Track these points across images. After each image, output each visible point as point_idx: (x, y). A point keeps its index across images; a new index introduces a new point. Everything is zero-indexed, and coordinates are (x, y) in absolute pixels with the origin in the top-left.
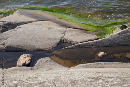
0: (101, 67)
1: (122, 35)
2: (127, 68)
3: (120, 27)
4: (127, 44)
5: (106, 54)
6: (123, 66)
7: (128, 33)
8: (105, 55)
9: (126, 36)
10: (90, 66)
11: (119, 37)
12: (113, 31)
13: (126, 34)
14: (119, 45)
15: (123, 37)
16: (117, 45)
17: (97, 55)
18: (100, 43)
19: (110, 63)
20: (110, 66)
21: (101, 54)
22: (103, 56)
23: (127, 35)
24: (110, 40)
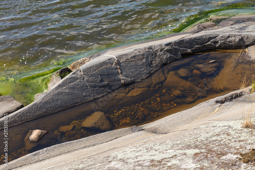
0: (41, 159)
1: (65, 88)
2: (89, 146)
3: (59, 74)
4: (78, 102)
5: (45, 132)
6: (82, 146)
7: (74, 81)
8: (43, 134)
9: (74, 88)
10: (19, 165)
11: (61, 92)
12: (46, 84)
13: (72, 84)
14: (64, 109)
15: (67, 91)
16: (61, 109)
18: (28, 114)
19: (55, 147)
20: (58, 153)
21: (35, 134)
22: (40, 137)
23: (74, 85)
24: (46, 103)
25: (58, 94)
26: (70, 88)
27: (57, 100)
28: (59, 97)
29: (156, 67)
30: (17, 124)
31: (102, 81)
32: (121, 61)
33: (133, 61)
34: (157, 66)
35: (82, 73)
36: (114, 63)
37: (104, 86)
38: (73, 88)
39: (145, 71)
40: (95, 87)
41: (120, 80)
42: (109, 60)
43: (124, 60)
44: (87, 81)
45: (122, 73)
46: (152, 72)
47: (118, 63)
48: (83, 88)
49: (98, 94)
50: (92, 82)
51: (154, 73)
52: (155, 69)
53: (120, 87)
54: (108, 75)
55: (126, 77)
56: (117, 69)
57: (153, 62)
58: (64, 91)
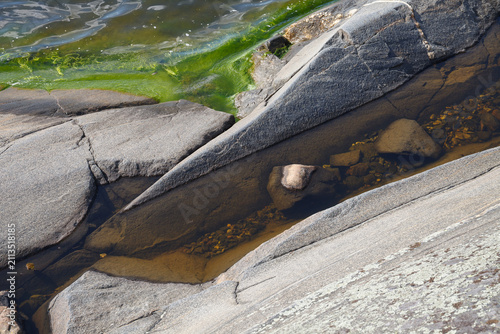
0: (350, 224)
1: (323, 73)
2: (441, 190)
3: (267, 49)
4: (355, 103)
5: (311, 167)
7: (339, 57)
8: (310, 172)
9: (341, 73)
11: (319, 84)
13: (336, 64)
14: (329, 118)
15: (329, 79)
16: (323, 119)
17: (280, 185)
21: (293, 174)
22: (307, 180)
23: (341, 66)
24: (293, 107)
25: (315, 86)
26: (333, 73)
27: (314, 100)
28: (317, 93)
29: (487, 22)
30: (241, 156)
31: (391, 55)
32: (420, 13)
33: (442, 10)
34: (487, 17)
35: (351, 40)
36: (408, 17)
37: (398, 66)
38: (339, 73)
39: (469, 31)
40: (381, 68)
41: (425, 51)
42: (397, 9)
43: (424, 8)
44: (364, 56)
45: (426, 36)
46: (481, 32)
47: (416, 16)
48: (359, 71)
49: (389, 82)
50: (373, 58)
51: (484, 35)
52: (486, 26)
53: (427, 67)
54: (401, 41)
55: (436, 43)
56: (415, 28)
57: (479, 12)
58: (323, 80)
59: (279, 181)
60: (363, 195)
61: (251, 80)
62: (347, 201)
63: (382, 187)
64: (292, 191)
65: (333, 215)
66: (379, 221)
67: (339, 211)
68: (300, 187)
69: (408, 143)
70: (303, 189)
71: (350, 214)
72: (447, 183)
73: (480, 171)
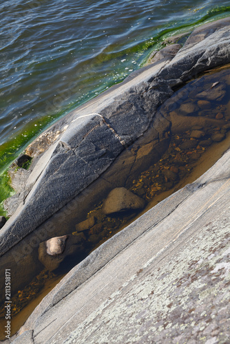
0: (97, 268)
1: (56, 172)
2: (150, 228)
3: (17, 166)
4: (82, 186)
5: (64, 237)
7: (64, 160)
8: (64, 240)
9: (68, 169)
10: (71, 287)
11: (55, 180)
12: (6, 185)
13: (63, 165)
14: (68, 199)
15: (61, 176)
16: (64, 202)
17: (46, 254)
21: (53, 245)
23: (67, 165)
24: (43, 200)
25: (53, 183)
26: (63, 171)
27: (55, 192)
28: (55, 187)
29: (151, 113)
30: (16, 242)
31: (97, 149)
32: (108, 118)
33: (121, 113)
34: (151, 110)
35: (69, 147)
36: (101, 123)
37: (103, 155)
38: (67, 169)
39: (142, 122)
40: (93, 160)
41: (118, 141)
42: (93, 119)
43: (110, 114)
44: (80, 154)
45: (116, 132)
46: (150, 120)
47: (106, 121)
48: (79, 165)
49: (101, 167)
50: (86, 154)
51: (152, 122)
52: (152, 116)
53: (122, 151)
54: (101, 139)
55: (123, 135)
56: (108, 128)
57: (145, 108)
58: (57, 177)
59: (45, 252)
60: (101, 246)
61: (11, 189)
62: (92, 253)
63: (113, 237)
64: (55, 256)
65: (85, 265)
66: (116, 260)
67: (88, 261)
68: (60, 252)
69: (123, 203)
70: (62, 253)
71: (96, 261)
72: (152, 223)
73: (171, 209)
